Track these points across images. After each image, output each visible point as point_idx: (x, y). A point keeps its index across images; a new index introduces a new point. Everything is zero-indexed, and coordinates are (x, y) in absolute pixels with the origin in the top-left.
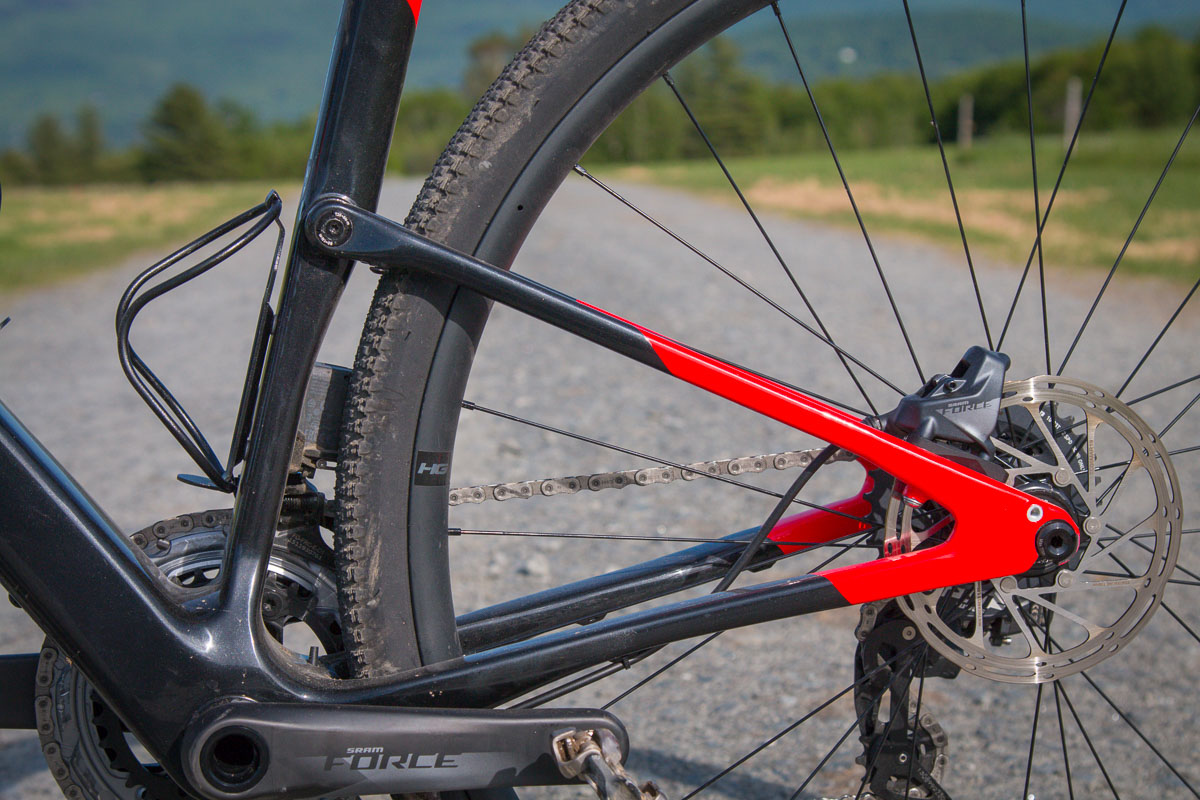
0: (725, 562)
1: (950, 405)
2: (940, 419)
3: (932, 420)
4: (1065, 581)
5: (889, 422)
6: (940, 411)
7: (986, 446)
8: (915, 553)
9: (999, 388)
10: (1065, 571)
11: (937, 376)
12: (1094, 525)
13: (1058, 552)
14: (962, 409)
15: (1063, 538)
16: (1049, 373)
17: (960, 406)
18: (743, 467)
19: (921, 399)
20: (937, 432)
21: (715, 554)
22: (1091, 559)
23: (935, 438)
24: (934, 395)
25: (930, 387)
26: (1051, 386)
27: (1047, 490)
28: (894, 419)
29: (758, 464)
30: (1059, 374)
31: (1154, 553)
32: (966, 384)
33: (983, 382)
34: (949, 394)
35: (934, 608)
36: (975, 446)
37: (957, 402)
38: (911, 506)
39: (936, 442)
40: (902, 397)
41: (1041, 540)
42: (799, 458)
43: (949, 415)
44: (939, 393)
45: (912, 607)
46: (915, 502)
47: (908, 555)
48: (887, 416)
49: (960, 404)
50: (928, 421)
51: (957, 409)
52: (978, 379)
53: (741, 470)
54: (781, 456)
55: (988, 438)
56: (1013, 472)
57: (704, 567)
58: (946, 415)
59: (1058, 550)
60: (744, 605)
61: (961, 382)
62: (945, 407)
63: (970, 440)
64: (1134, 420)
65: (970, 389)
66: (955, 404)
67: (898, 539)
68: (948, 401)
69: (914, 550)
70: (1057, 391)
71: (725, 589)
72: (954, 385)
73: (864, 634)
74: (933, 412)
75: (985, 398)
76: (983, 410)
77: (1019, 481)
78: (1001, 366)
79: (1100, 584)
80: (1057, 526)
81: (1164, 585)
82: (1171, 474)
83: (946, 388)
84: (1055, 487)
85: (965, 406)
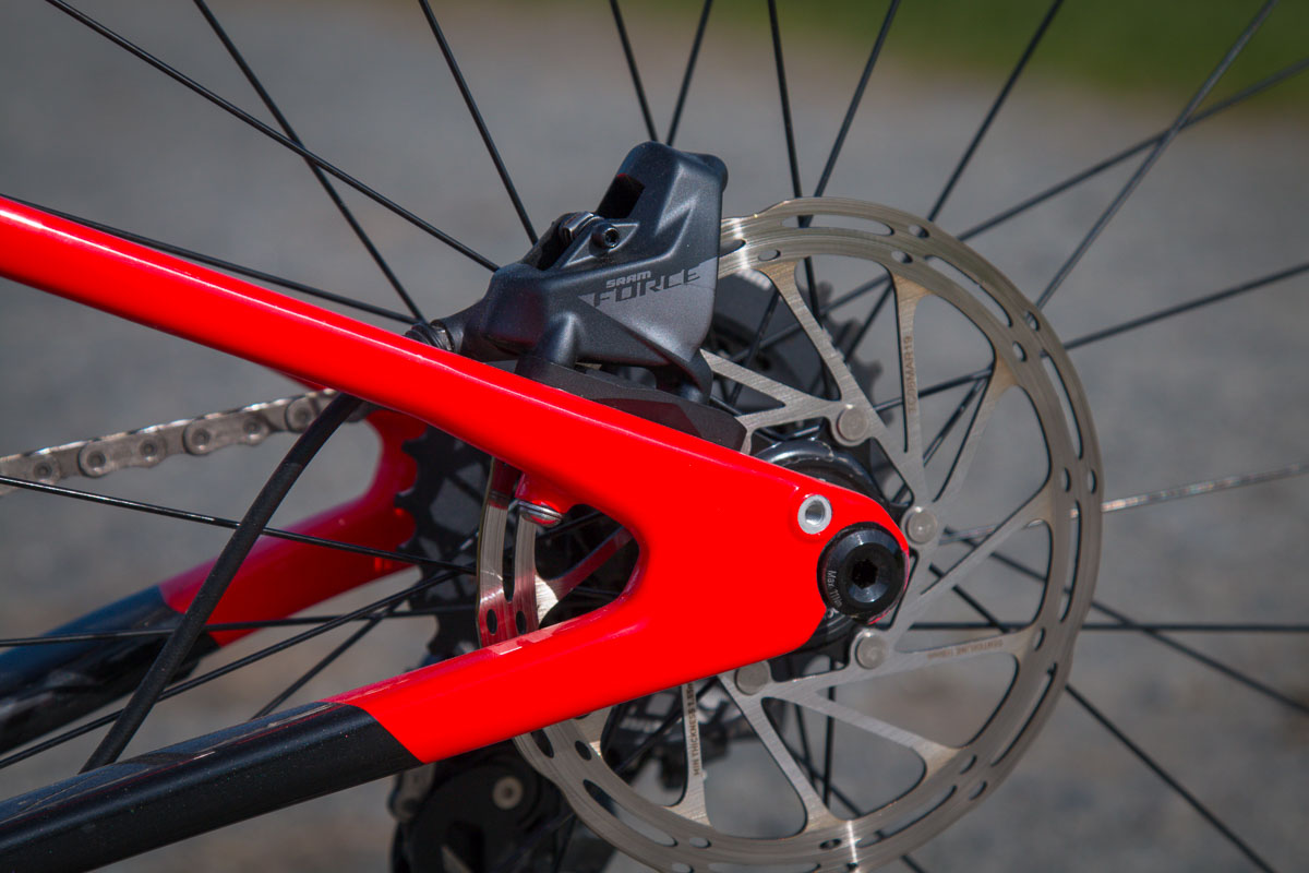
0: (89, 681)
1: (610, 284)
2: (590, 316)
3: (571, 320)
4: (870, 654)
5: (469, 332)
6: (589, 299)
7: (695, 370)
8: (550, 630)
9: (712, 234)
10: (867, 633)
11: (568, 218)
12: (923, 525)
13: (871, 595)
14: (638, 289)
15: (877, 563)
16: (797, 193)
17: (633, 284)
18: (116, 457)
19: (540, 274)
20: (586, 348)
21: (63, 663)
22: (921, 599)
23: (580, 360)
24: (569, 263)
25: (555, 246)
26: (804, 221)
27: (823, 455)
28: (482, 323)
29: (150, 446)
30: (819, 193)
31: (1046, 580)
32: (639, 231)
33: (677, 225)
34: (603, 260)
35: (596, 746)
36: (671, 374)
37: (626, 274)
38: (537, 521)
39: (583, 370)
40: (492, 274)
41: (832, 574)
42: (239, 425)
43: (609, 306)
44: (579, 257)
45: (547, 750)
46: (547, 513)
47: (535, 637)
48: (466, 318)
49: (633, 278)
50: (562, 324)
51: (627, 292)
52: (666, 219)
53: (111, 465)
54: (199, 424)
55: (697, 354)
56: (751, 422)
57: (44, 698)
58: (604, 307)
59: (869, 590)
60: (176, 793)
61: (628, 228)
62: (599, 287)
63: (660, 360)
64: (993, 284)
65: (650, 243)
66: (622, 281)
67: (509, 593)
68: (606, 273)
69: (545, 623)
70: (820, 231)
71: (113, 759)
72: (614, 237)
73: (412, 805)
74: (572, 301)
75: (686, 262)
76: (684, 289)
77: (763, 438)
78: (710, 184)
79: (943, 654)
80: (859, 539)
81: (1072, 639)
82: (1074, 395)
83: (598, 245)
84: (837, 448)
85: (644, 282)
